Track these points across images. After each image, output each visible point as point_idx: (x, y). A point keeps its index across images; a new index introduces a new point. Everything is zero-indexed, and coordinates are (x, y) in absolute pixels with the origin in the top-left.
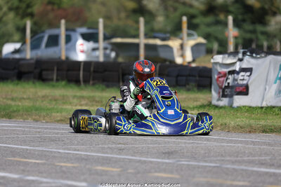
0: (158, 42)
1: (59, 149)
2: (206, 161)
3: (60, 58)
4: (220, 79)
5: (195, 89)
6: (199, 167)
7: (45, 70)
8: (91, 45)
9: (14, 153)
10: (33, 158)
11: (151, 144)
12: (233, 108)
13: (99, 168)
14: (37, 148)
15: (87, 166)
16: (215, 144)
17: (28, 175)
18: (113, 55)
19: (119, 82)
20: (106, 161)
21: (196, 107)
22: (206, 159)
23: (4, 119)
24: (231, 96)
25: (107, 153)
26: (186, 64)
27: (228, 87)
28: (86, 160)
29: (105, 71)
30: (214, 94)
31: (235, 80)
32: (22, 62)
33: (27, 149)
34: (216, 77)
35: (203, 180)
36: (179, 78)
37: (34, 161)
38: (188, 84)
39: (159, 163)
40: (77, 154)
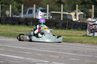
0: (67, 13)
1: (36, 49)
2: (88, 55)
3: (33, 18)
4: (90, 27)
5: (81, 30)
6: (86, 57)
7: (28, 22)
8: (44, 13)
9: (21, 50)
10: (27, 52)
11: (68, 48)
12: (94, 37)
13: (51, 56)
14: (28, 49)
15: (47, 55)
16: (90, 49)
17: (27, 58)
18: (51, 17)
19: (54, 26)
20: (53, 54)
21: (82, 36)
22: (88, 54)
23: (15, 38)
24: (94, 33)
25: (53, 51)
26: (77, 21)
27: (93, 29)
28: (47, 53)
29: (49, 22)
30: (88, 32)
31: (95, 27)
32: (20, 19)
33: (25, 49)
34: (89, 26)
35: (88, 61)
36: (75, 26)
37: (28, 53)
38: (78, 28)
39: (72, 55)
40: (43, 51)
